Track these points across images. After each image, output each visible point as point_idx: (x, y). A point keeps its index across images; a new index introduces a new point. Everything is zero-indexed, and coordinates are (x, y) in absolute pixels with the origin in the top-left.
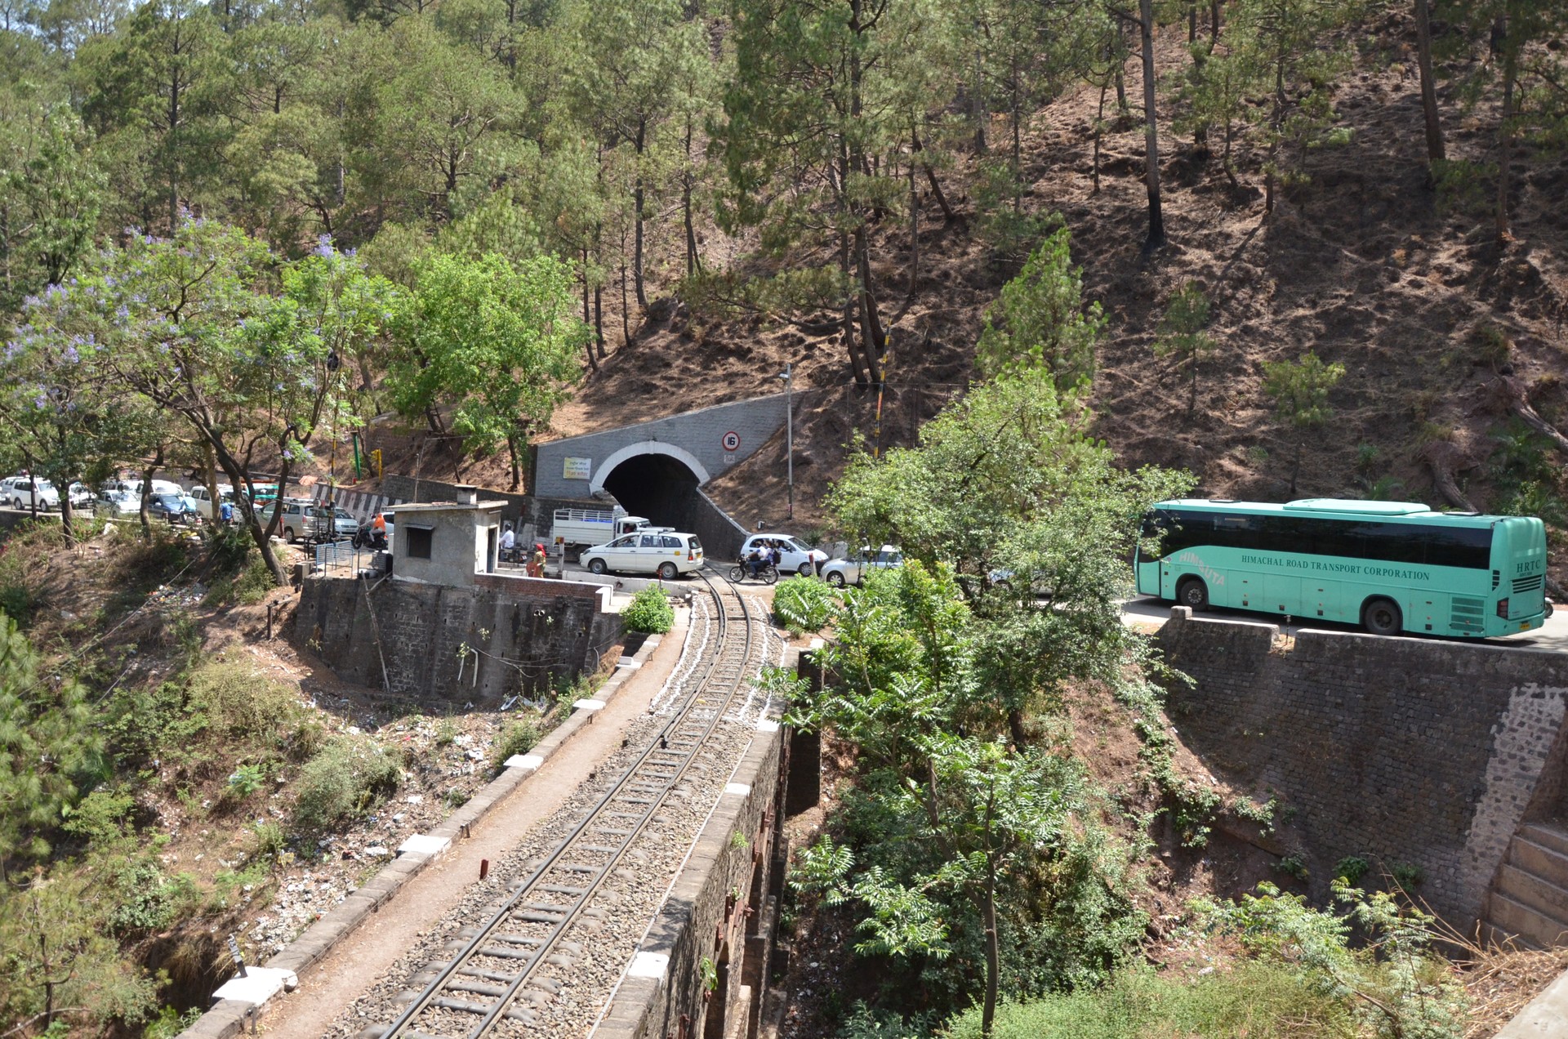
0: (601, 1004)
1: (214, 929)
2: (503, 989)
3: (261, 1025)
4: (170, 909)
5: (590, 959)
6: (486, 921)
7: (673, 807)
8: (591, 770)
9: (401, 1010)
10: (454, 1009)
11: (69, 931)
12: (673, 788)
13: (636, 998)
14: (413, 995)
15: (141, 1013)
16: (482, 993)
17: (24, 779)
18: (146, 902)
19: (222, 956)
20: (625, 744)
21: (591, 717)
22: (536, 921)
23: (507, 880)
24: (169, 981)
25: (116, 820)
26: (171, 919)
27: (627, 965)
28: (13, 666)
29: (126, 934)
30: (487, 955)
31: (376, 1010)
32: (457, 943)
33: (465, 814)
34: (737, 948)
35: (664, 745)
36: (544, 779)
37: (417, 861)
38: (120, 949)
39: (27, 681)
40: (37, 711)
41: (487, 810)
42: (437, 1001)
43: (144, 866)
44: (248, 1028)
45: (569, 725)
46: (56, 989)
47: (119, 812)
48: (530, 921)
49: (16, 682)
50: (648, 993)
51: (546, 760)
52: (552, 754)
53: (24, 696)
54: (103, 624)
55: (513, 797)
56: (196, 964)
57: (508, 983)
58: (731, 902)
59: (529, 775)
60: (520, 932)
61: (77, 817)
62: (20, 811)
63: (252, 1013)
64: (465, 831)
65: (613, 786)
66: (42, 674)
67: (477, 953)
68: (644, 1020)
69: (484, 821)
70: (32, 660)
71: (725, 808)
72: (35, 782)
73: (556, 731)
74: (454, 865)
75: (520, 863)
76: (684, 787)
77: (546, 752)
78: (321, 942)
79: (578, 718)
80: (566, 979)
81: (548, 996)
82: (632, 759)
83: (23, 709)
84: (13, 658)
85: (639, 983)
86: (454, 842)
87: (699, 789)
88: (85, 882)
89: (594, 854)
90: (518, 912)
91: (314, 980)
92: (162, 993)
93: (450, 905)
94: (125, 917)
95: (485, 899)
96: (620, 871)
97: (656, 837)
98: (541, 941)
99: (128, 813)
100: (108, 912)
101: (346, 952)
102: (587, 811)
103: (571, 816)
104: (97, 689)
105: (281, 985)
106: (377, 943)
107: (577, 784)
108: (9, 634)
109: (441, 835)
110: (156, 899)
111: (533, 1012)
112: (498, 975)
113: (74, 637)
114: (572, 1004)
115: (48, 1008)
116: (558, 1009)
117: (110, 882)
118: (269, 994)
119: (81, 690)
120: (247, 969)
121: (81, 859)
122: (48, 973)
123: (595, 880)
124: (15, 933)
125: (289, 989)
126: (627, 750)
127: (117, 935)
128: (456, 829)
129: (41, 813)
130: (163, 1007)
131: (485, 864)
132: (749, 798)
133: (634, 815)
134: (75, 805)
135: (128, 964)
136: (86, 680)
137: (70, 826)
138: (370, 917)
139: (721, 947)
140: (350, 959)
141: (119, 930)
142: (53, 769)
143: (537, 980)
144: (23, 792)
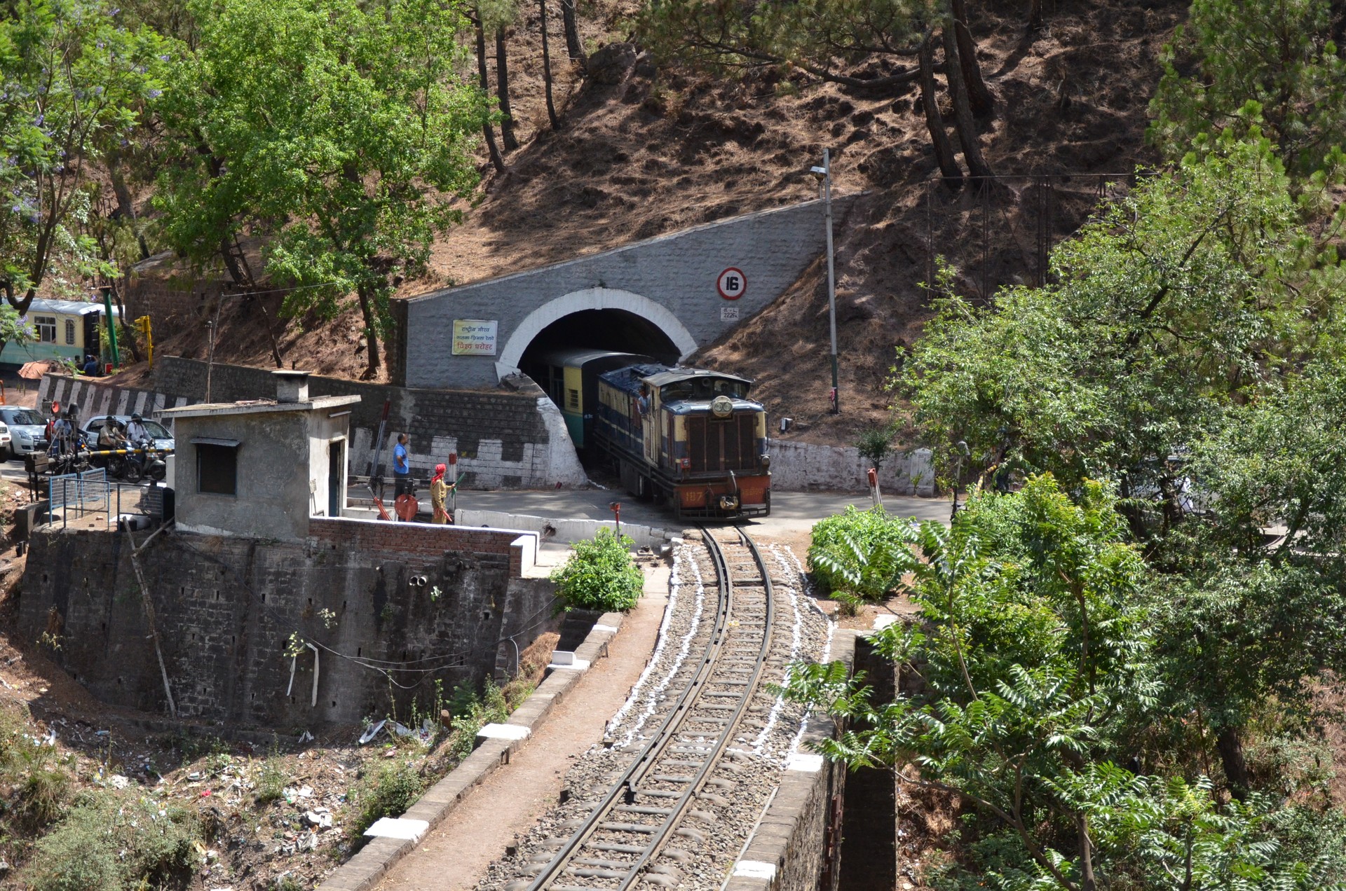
8: (509, 841)
12: (647, 869)
20: (564, 797)
21: (506, 753)
35: (629, 797)
36: (429, 856)
45: (470, 768)
51: (434, 826)
52: (444, 815)
59: (406, 850)
65: (545, 867)
73: (450, 777)
76: (664, 867)
77: (433, 813)
79: (486, 754)
82: (577, 822)
87: (690, 871)
107: (485, 864)
126: (568, 808)
132: (776, 884)
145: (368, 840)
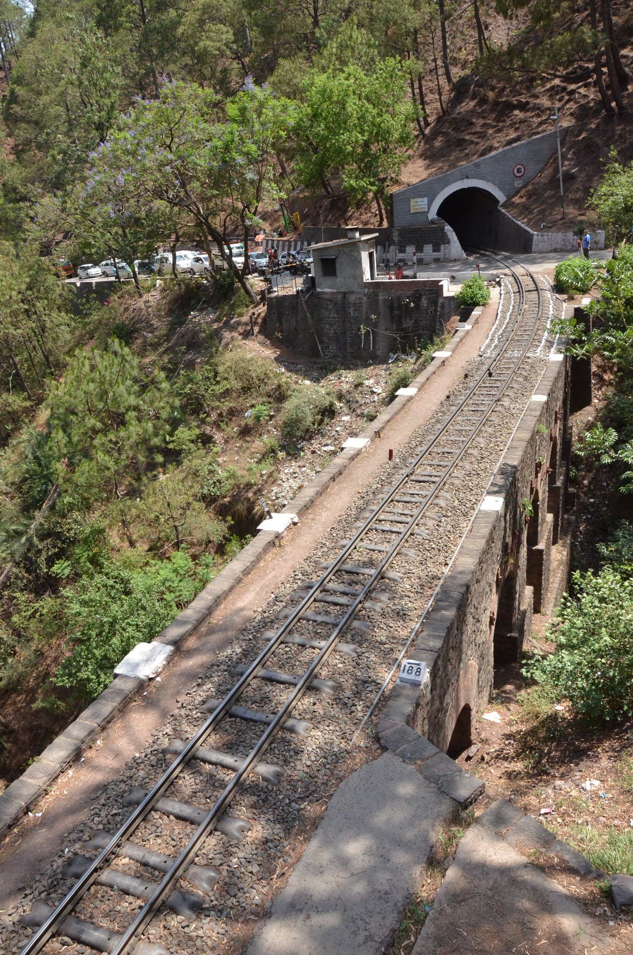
0: (465, 526)
1: (250, 495)
2: (409, 519)
3: (283, 542)
4: (227, 485)
5: (457, 502)
6: (395, 483)
7: (499, 412)
8: (447, 393)
9: (355, 533)
10: (383, 531)
11: (179, 500)
12: (498, 400)
13: (486, 522)
14: (361, 524)
15: (222, 539)
16: (398, 522)
17: (144, 424)
18: (214, 483)
19: (257, 508)
20: (466, 376)
21: (443, 362)
22: (424, 482)
23: (404, 459)
24: (232, 522)
25: (192, 441)
26: (228, 491)
27: (479, 504)
28: (127, 364)
29: (208, 500)
30: (398, 501)
31: (342, 533)
32: (381, 496)
33: (376, 425)
34: (544, 492)
35: (490, 375)
36: (419, 401)
37: (352, 452)
38: (206, 507)
39: (135, 373)
40: (144, 388)
41: (389, 421)
42: (374, 526)
43: (210, 464)
44: (277, 544)
45: (431, 368)
46: (180, 529)
47: (194, 437)
48: (420, 482)
49: (130, 374)
50: (493, 519)
51: (419, 390)
52: (422, 386)
53: (136, 380)
54: (168, 337)
55: (403, 413)
56: (245, 513)
57: (411, 516)
58: (539, 466)
59: (410, 399)
60: (415, 489)
61: (173, 442)
62: (145, 441)
63: (278, 536)
64: (378, 434)
65: (461, 402)
66: (142, 368)
67: (392, 501)
68: (491, 534)
69: (387, 428)
70: (136, 361)
71: (531, 410)
72: (150, 425)
73: (423, 373)
74: (374, 454)
75: (411, 450)
76: (505, 399)
77: (419, 385)
78: (308, 499)
79: (436, 363)
80: (444, 513)
81: (436, 523)
82: (471, 385)
83: (136, 388)
84: (127, 361)
85: (487, 514)
86: (372, 440)
87: (514, 400)
88: (184, 475)
89: (454, 442)
90: (413, 478)
91: (307, 518)
92: (230, 528)
93: (374, 475)
94: (205, 491)
95: (393, 471)
96: (470, 451)
97: (490, 430)
98: (427, 493)
99: (198, 438)
100: (197, 489)
101: (321, 503)
102: (447, 418)
103: (438, 421)
104: (171, 372)
105: (290, 522)
106: (337, 497)
107: (439, 402)
108: (122, 349)
109: (365, 437)
110: (219, 481)
111: (427, 531)
112: (405, 512)
113: (155, 346)
114: (449, 527)
115: (178, 538)
116: (441, 529)
117: (195, 474)
118: (285, 527)
119: (163, 375)
120: (273, 514)
121: (179, 463)
122: (174, 521)
123: (455, 457)
124: (155, 502)
125: (295, 524)
126: (467, 380)
127: (204, 501)
128: (373, 434)
129: (156, 441)
130: (232, 535)
131: (391, 452)
132: (547, 403)
133: (475, 418)
134: (171, 435)
135: (211, 515)
136: (163, 369)
137: (171, 446)
138: (332, 484)
139: (534, 492)
140: (324, 507)
141: (204, 498)
142: (158, 418)
143: (428, 514)
144: (145, 431)
145: (397, 396)
